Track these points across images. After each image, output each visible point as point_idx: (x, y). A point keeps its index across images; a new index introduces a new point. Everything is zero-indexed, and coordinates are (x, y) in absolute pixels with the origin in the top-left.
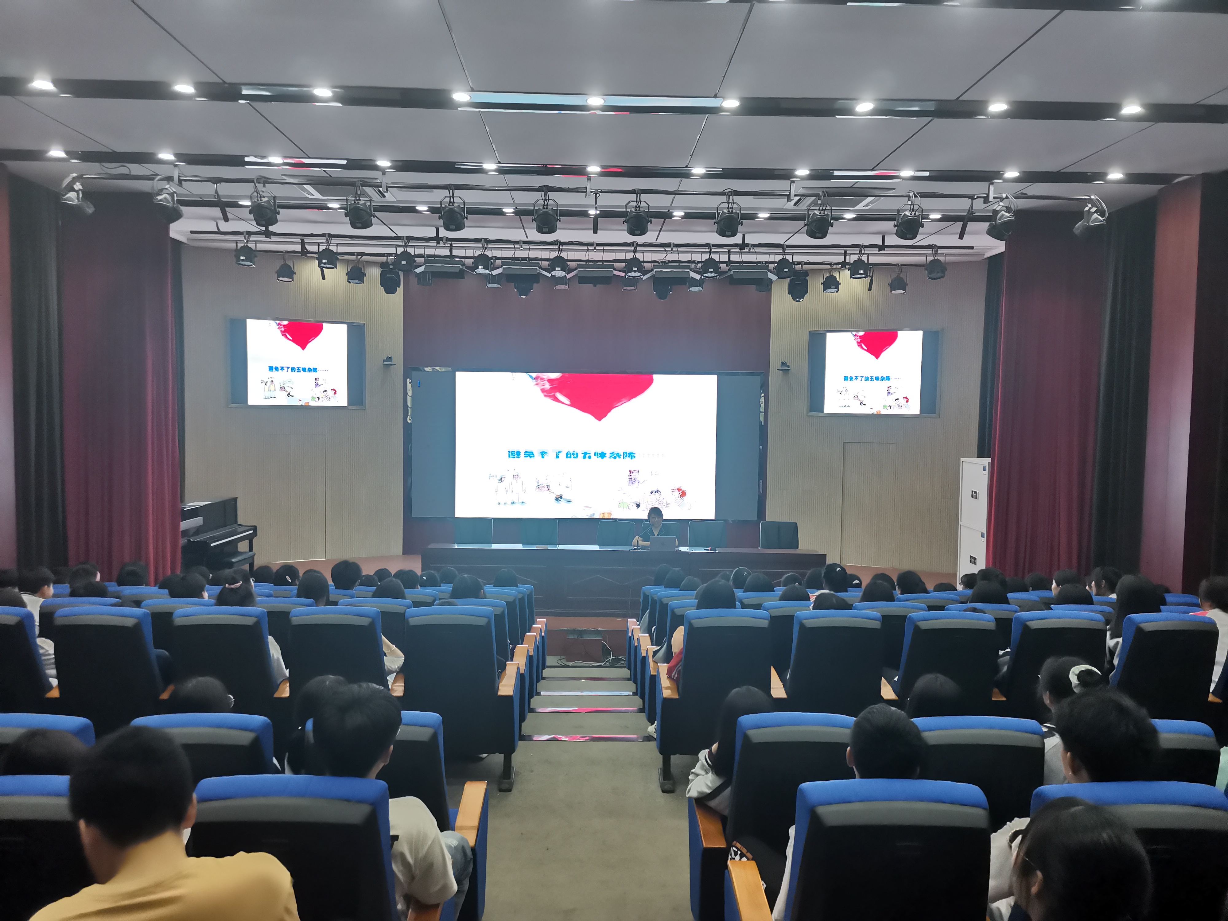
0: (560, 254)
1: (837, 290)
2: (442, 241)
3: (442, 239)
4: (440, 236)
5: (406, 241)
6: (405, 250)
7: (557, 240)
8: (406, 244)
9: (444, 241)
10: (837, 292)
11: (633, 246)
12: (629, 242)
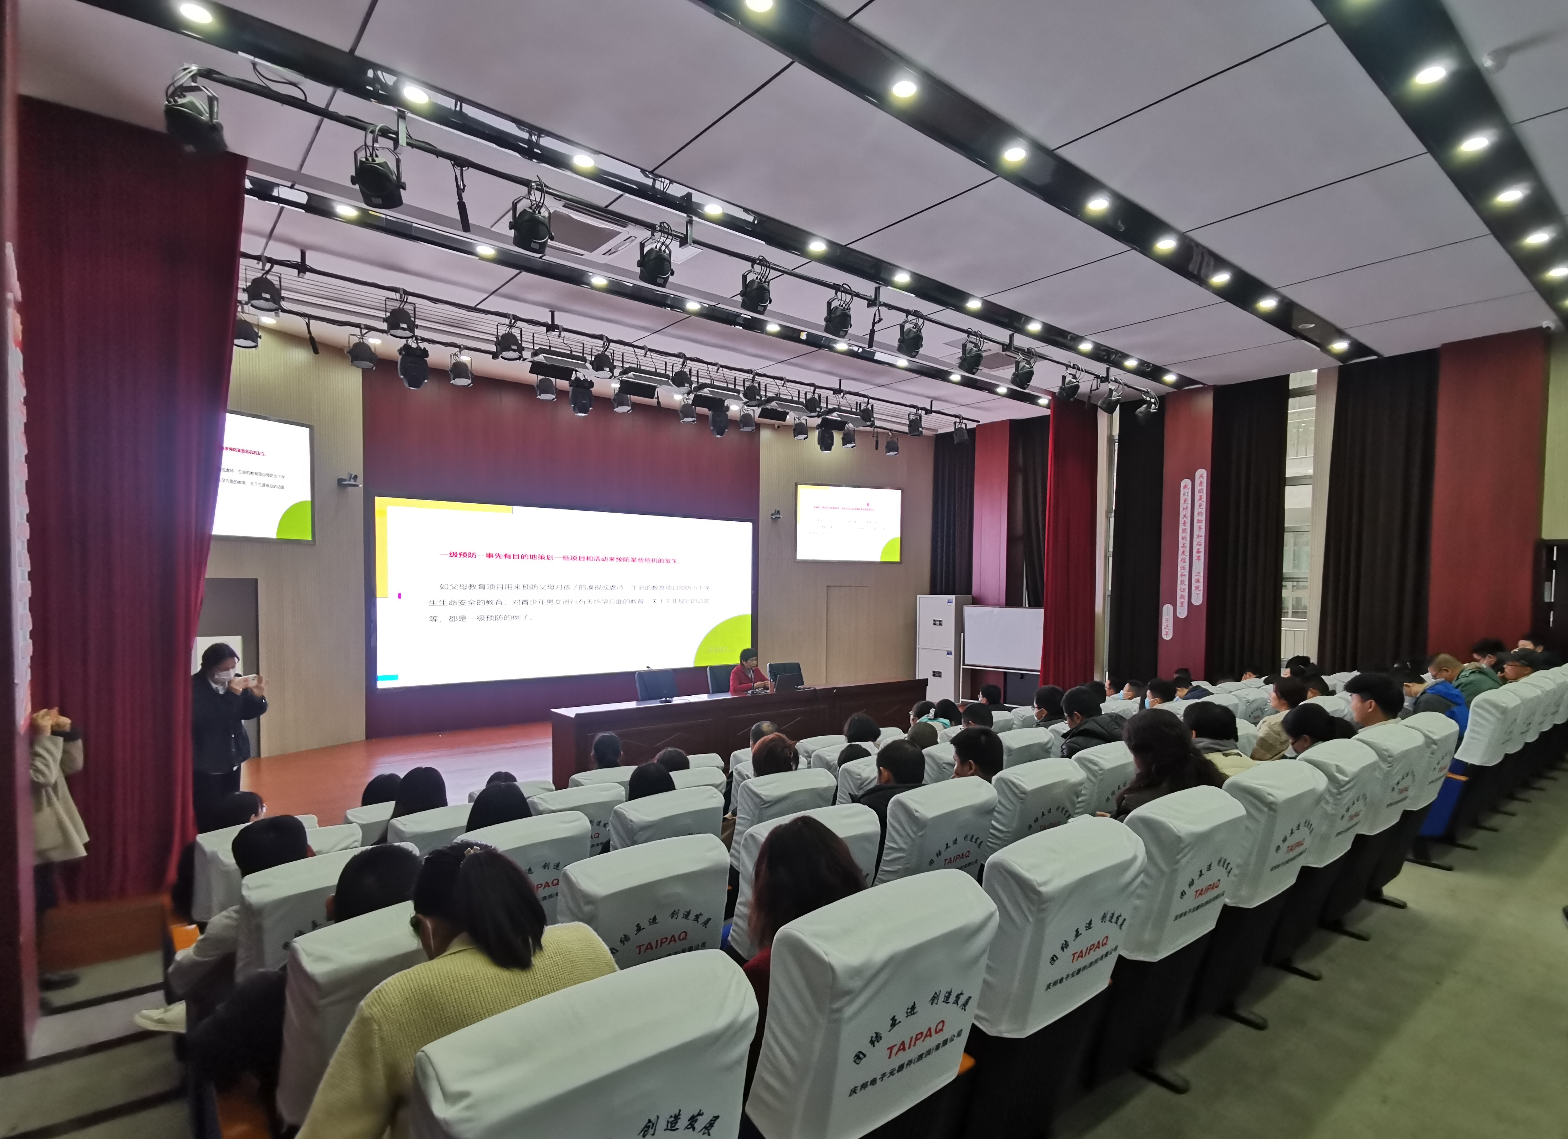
0: (684, 368)
3: (556, 327)
4: (555, 323)
6: (511, 332)
7: (683, 354)
8: (512, 323)
9: (559, 328)
12: (743, 367)
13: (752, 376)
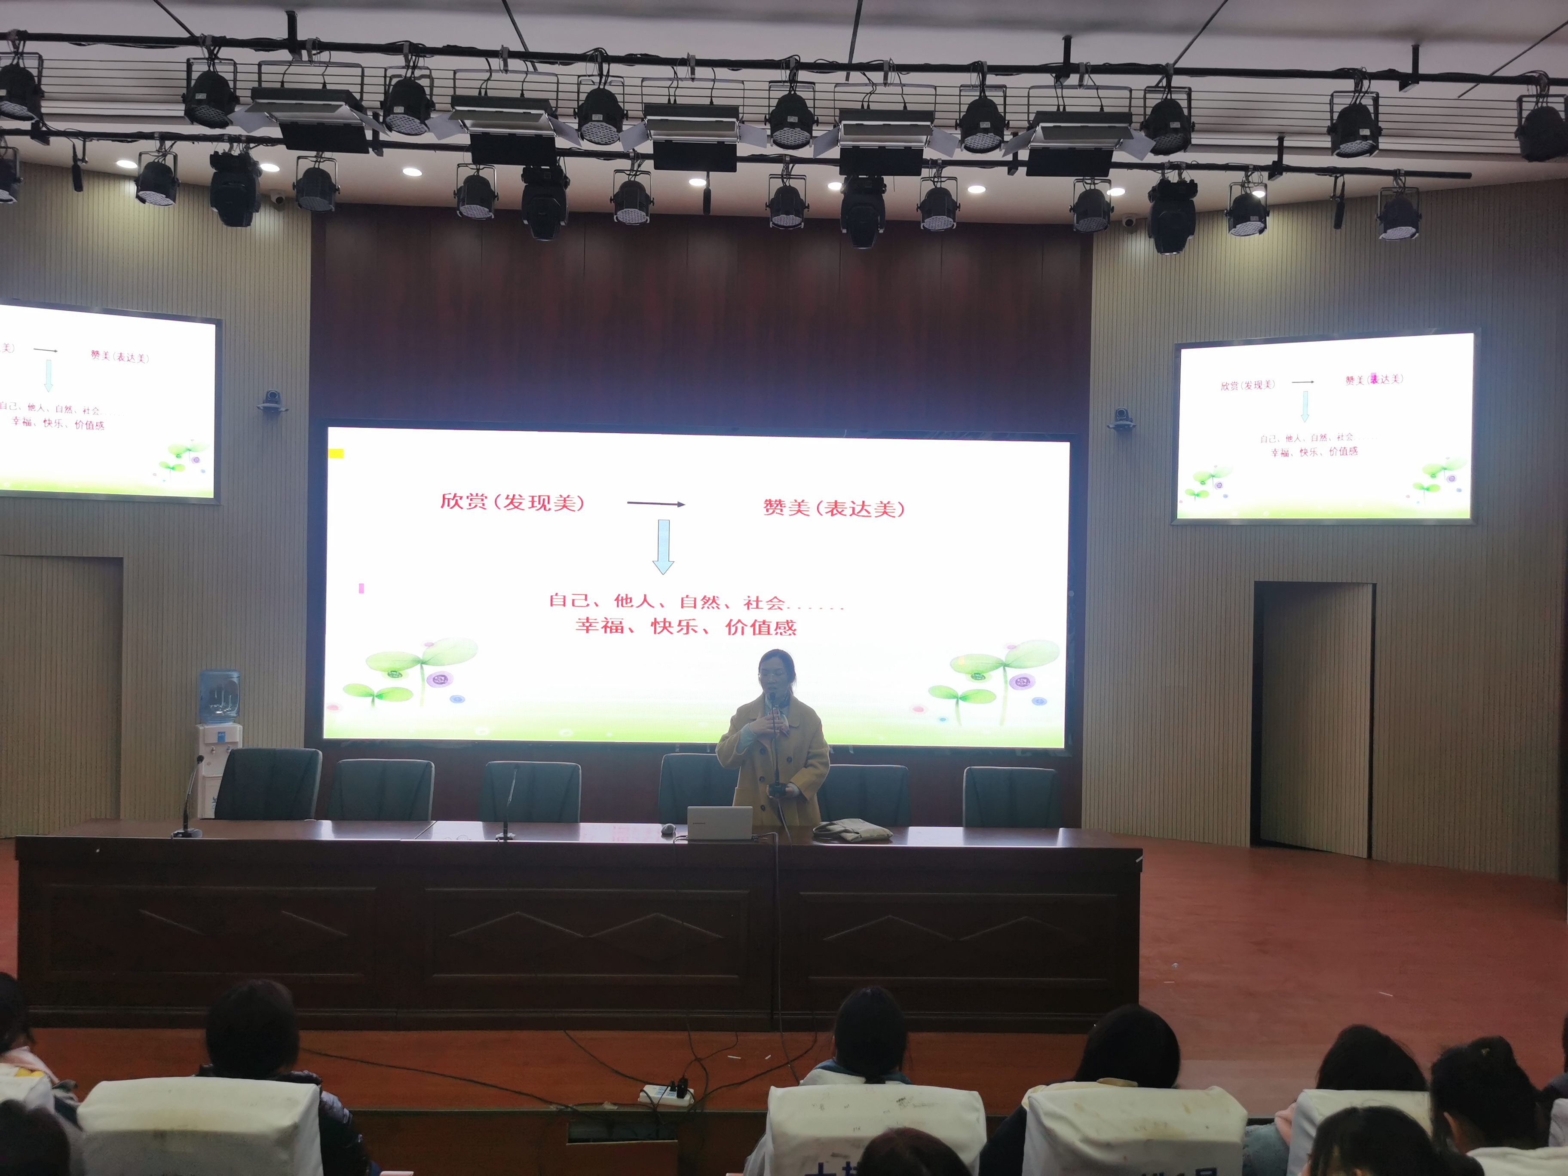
0: (605, 84)
1: (1263, 225)
2: (304, 49)
3: (303, 45)
4: (301, 36)
5: (212, 48)
6: (212, 69)
7: (596, 50)
8: (211, 52)
9: (309, 46)
10: (1261, 231)
11: (787, 67)
12: (778, 55)
13: (788, 72)
